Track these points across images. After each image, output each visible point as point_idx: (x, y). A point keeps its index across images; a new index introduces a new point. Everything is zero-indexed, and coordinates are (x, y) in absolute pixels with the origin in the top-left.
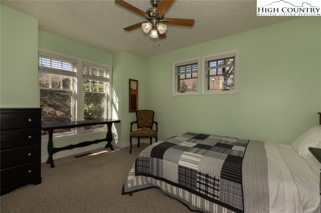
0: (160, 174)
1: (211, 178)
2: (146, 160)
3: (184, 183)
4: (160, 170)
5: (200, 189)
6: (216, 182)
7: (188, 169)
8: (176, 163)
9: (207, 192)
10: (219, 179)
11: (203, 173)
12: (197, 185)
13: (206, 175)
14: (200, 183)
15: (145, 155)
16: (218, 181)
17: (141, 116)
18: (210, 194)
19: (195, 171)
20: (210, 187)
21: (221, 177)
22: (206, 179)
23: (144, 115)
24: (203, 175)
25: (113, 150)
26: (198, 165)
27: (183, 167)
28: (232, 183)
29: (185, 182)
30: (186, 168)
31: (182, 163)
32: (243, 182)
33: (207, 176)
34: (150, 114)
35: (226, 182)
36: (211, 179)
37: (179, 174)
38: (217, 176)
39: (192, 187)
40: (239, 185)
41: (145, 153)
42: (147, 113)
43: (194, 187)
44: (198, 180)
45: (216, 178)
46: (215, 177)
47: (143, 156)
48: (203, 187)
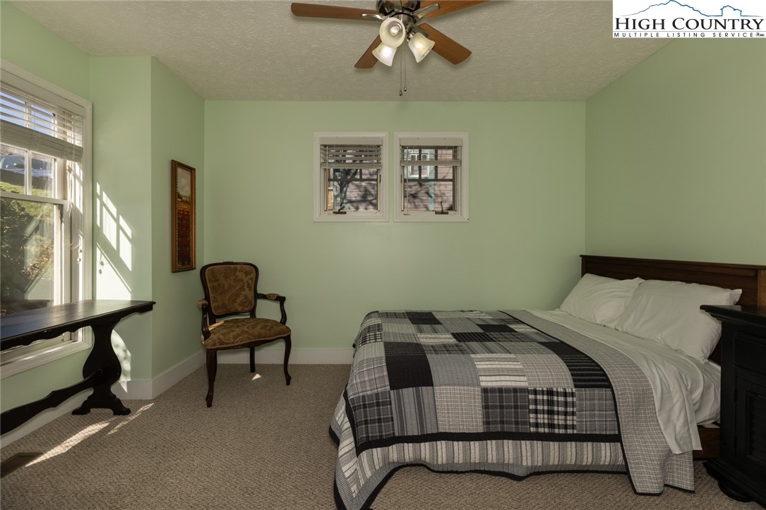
0: (429, 426)
1: (558, 394)
2: (379, 402)
3: (499, 426)
4: (428, 416)
5: (537, 425)
6: (570, 399)
7: (508, 390)
8: (474, 386)
9: (551, 426)
10: (574, 390)
11: (540, 389)
12: (529, 418)
13: (548, 391)
14: (536, 411)
15: (368, 388)
16: (573, 395)
17: (217, 281)
18: (559, 426)
19: (524, 391)
20: (558, 413)
21: (576, 386)
22: (548, 400)
23: (226, 277)
24: (543, 392)
25: (127, 412)
26: (525, 376)
27: (493, 390)
28: (596, 391)
29: (502, 422)
30: (500, 390)
31: (488, 382)
32: (613, 384)
33: (550, 393)
34: (247, 273)
35: (587, 392)
36: (558, 396)
37: (486, 407)
38: (569, 387)
39: (520, 426)
40: (609, 392)
41: (367, 383)
42: (235, 270)
43: (523, 427)
44: (532, 407)
45: (567, 391)
46: (565, 389)
47: (361, 394)
48: (543, 419)
